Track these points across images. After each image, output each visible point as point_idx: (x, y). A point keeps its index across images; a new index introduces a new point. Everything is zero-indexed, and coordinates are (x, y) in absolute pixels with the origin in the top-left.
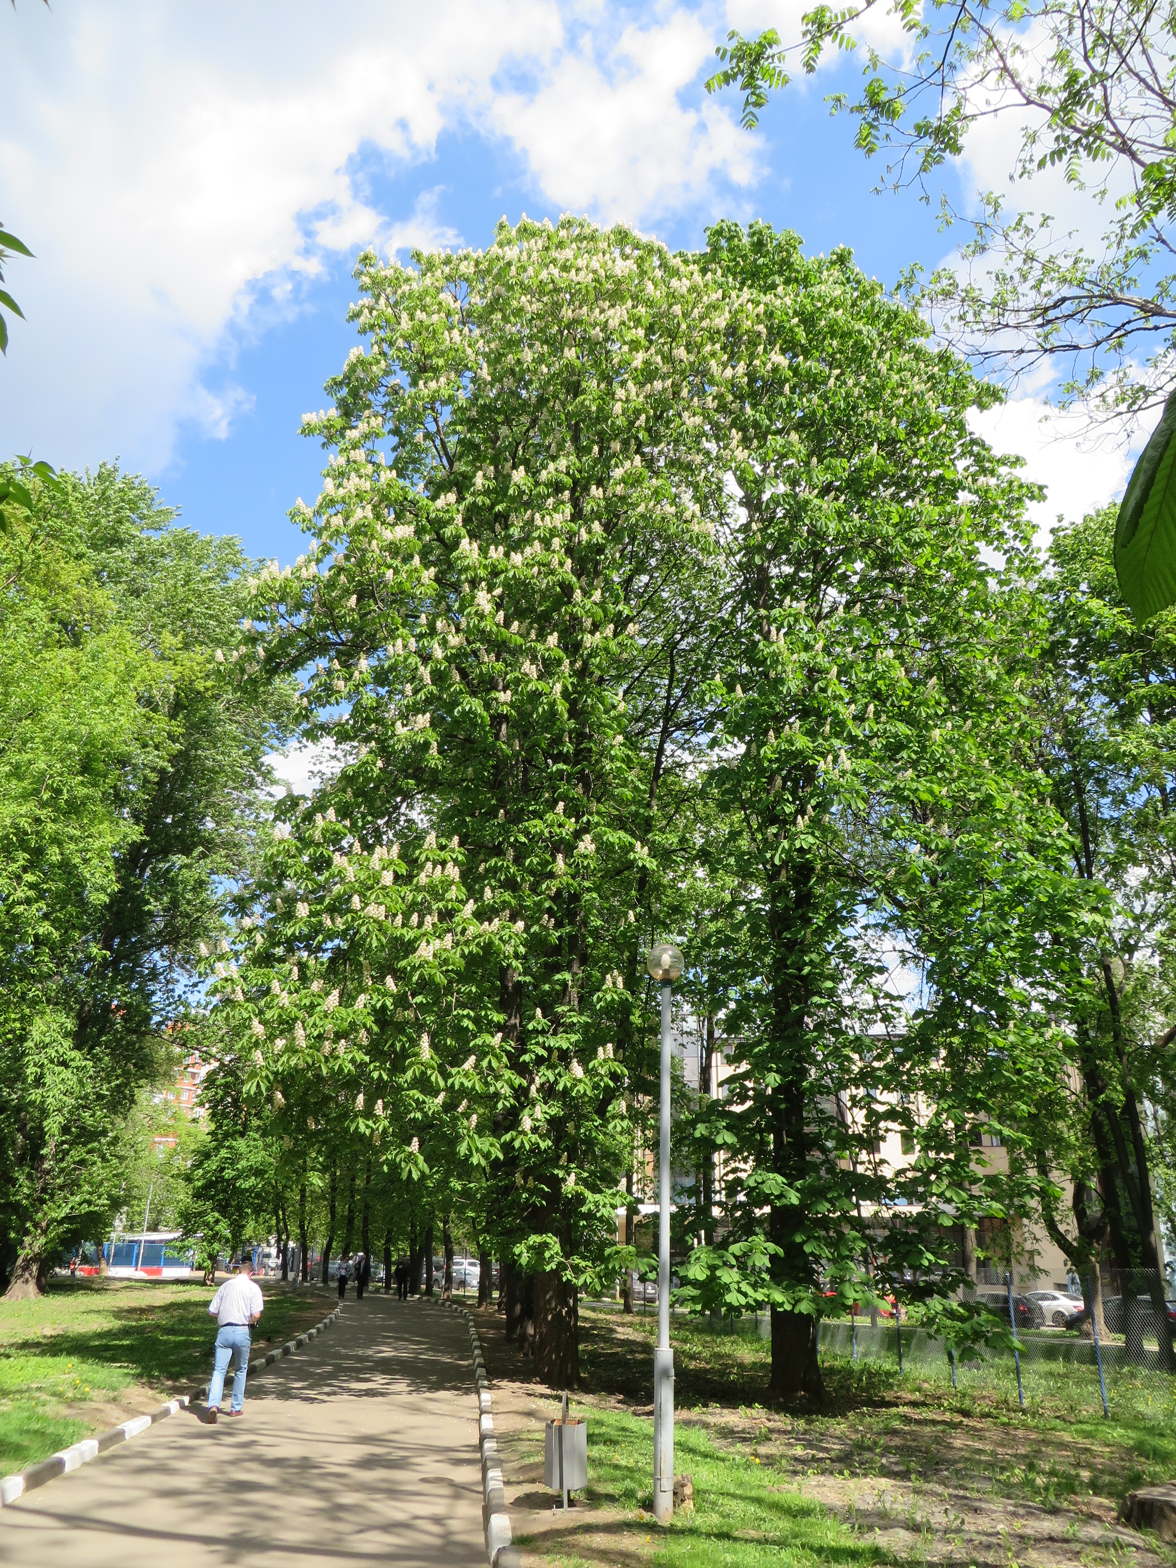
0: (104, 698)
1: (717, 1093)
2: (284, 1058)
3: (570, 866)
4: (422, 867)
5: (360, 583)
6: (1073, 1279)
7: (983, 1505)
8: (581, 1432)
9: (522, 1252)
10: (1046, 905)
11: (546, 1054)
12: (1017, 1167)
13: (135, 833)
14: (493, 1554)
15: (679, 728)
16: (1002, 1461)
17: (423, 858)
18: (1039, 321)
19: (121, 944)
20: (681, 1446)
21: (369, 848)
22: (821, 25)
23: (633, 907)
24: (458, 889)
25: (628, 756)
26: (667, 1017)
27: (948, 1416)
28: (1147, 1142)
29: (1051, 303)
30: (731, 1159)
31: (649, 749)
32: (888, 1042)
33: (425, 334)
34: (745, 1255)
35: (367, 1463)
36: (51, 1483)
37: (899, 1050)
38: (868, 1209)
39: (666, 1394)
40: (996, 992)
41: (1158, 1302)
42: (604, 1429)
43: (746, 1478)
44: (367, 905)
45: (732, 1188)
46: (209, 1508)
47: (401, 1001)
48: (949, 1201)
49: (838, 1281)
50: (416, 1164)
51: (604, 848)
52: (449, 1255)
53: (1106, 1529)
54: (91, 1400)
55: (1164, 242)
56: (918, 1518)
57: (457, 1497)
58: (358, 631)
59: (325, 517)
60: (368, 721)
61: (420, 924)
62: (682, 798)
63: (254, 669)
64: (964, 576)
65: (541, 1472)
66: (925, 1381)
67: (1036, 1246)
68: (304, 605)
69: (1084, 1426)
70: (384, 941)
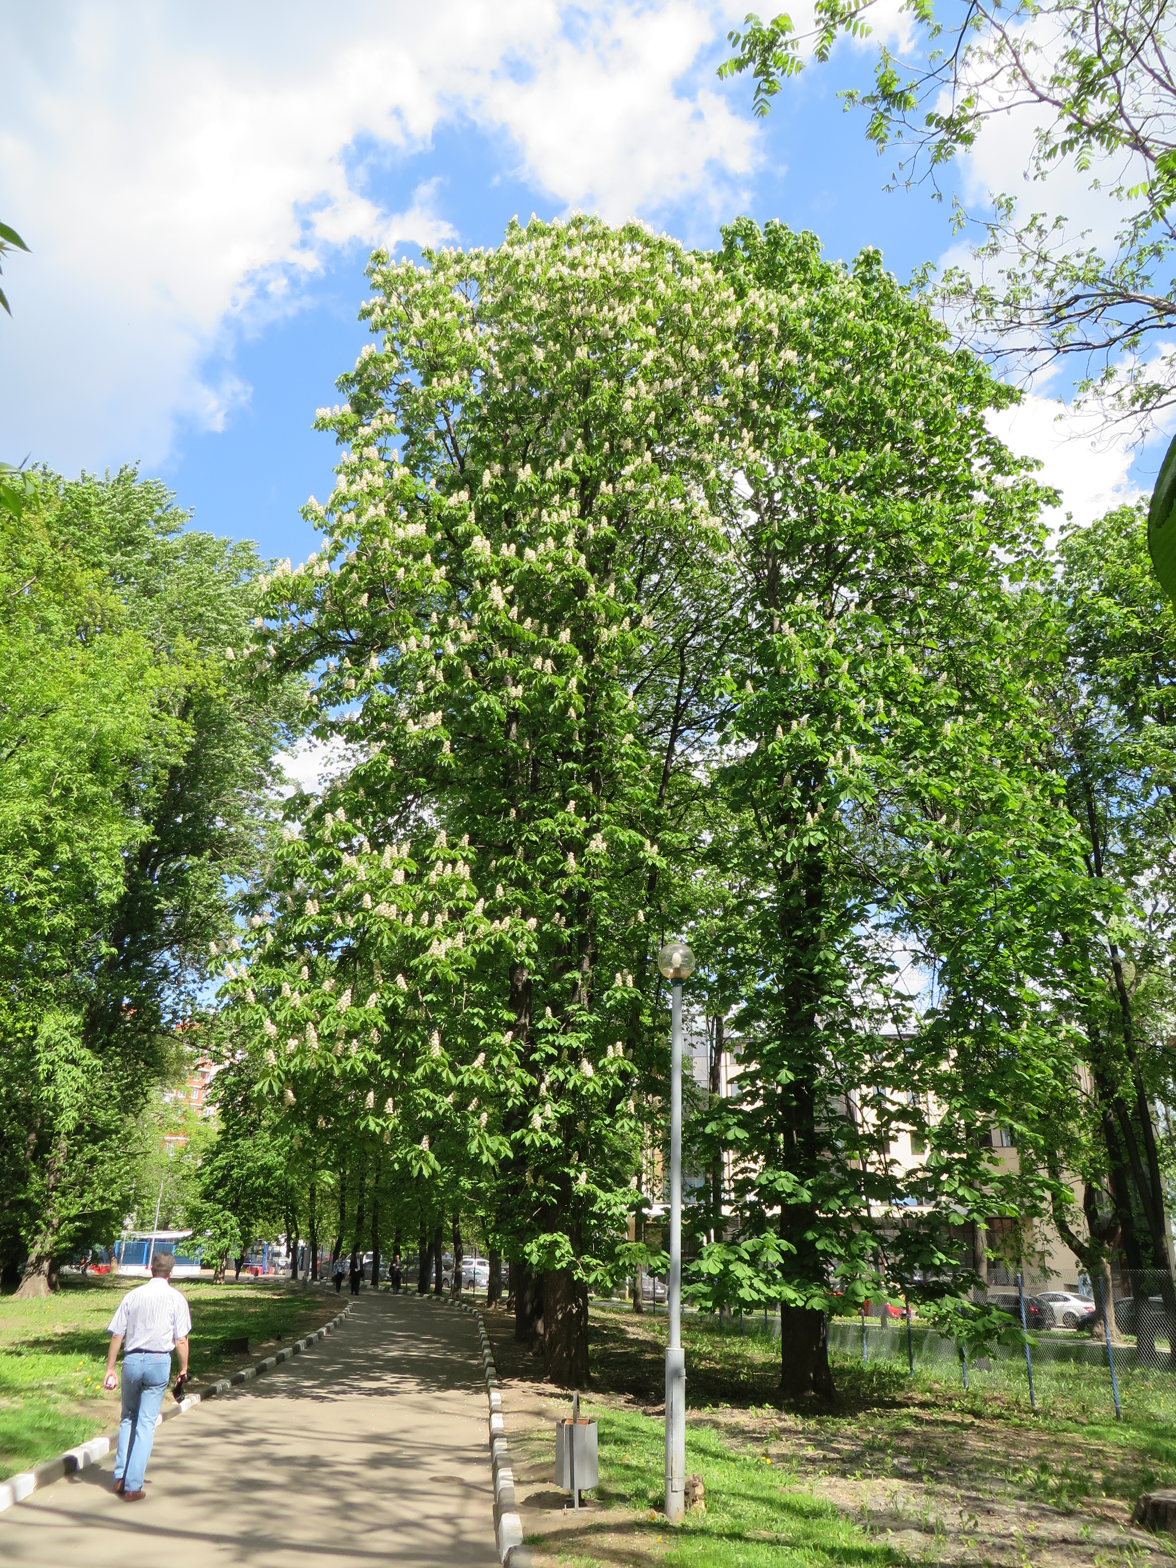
0: (113, 697)
1: (726, 1091)
2: (297, 1059)
3: (581, 864)
4: (431, 867)
5: (371, 581)
6: (1085, 1280)
7: (996, 1507)
8: (592, 1432)
9: (533, 1251)
10: (1058, 903)
11: (556, 1053)
12: (1028, 1168)
13: (144, 832)
14: (504, 1553)
15: (689, 727)
16: (1016, 1462)
17: (433, 857)
18: (1053, 319)
19: (132, 943)
20: (693, 1447)
21: (377, 846)
22: (834, 14)
23: (643, 907)
24: (469, 888)
25: (638, 755)
26: (678, 1017)
27: (958, 1418)
28: (1158, 1143)
29: (1063, 302)
30: (739, 1159)
31: (660, 749)
32: (899, 1042)
33: (436, 332)
34: (758, 1251)
35: (375, 1462)
36: (64, 1480)
37: (910, 1049)
38: (878, 1209)
39: (677, 1394)
40: (1008, 993)
41: (1171, 1304)
42: (614, 1429)
43: (757, 1478)
44: (378, 904)
45: (742, 1188)
46: (221, 1506)
47: (412, 999)
48: (962, 1201)
49: (848, 1280)
50: (427, 1162)
51: (615, 847)
52: (458, 1256)
53: (1120, 1531)
54: (102, 1398)
56: (931, 1520)
57: (467, 1496)
58: (368, 630)
59: (336, 516)
60: (379, 719)
61: (431, 923)
62: (691, 796)
63: (265, 667)
65: (552, 1471)
66: (936, 1382)
67: (1047, 1247)
68: (315, 603)
69: (1096, 1428)
70: (395, 940)
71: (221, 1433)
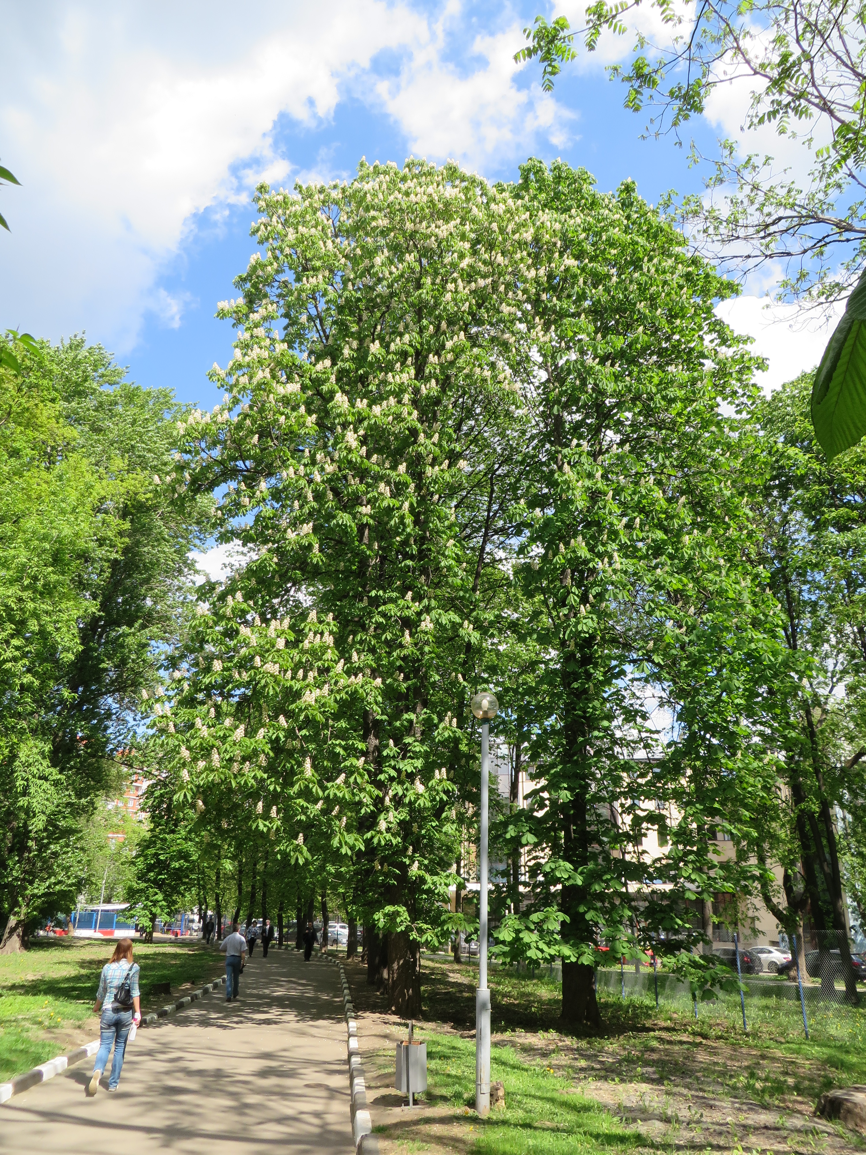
0: (69, 509)
1: (522, 804)
2: (204, 775)
3: (414, 639)
4: (305, 637)
5: (260, 426)
6: (783, 938)
7: (717, 1103)
8: (423, 1050)
9: (380, 918)
11: (396, 774)
12: (742, 855)
13: (92, 607)
14: (358, 1139)
15: (496, 532)
16: (732, 1070)
17: (307, 630)
18: (762, 234)
19: (85, 690)
20: (496, 1060)
21: (265, 621)
22: (600, 16)
24: (333, 653)
25: (458, 554)
26: (486, 746)
27: (691, 1039)
28: (837, 837)
29: (770, 220)
30: (533, 850)
31: (473, 549)
32: (648, 764)
33: (306, 243)
34: (543, 921)
35: (264, 1073)
36: (33, 1088)
37: (657, 770)
38: (633, 887)
39: (485, 1021)
40: (728, 729)
41: (846, 955)
42: (439, 1048)
43: (544, 1084)
44: (265, 663)
45: (534, 871)
46: (151, 1106)
47: (291, 734)
48: (693, 881)
49: (612, 939)
50: (301, 853)
52: (326, 920)
53: (806, 1120)
54: (62, 1027)
55: (853, 177)
56: (669, 1112)
57: (331, 1098)
58: (258, 461)
59: (234, 378)
60: (266, 527)
61: (305, 677)
62: (498, 585)
63: (183, 489)
64: (705, 424)
65: (393, 1079)
66: (675, 1012)
67: (756, 914)
68: (219, 442)
69: (791, 1046)
70: (278, 690)
71: (150, 1053)
